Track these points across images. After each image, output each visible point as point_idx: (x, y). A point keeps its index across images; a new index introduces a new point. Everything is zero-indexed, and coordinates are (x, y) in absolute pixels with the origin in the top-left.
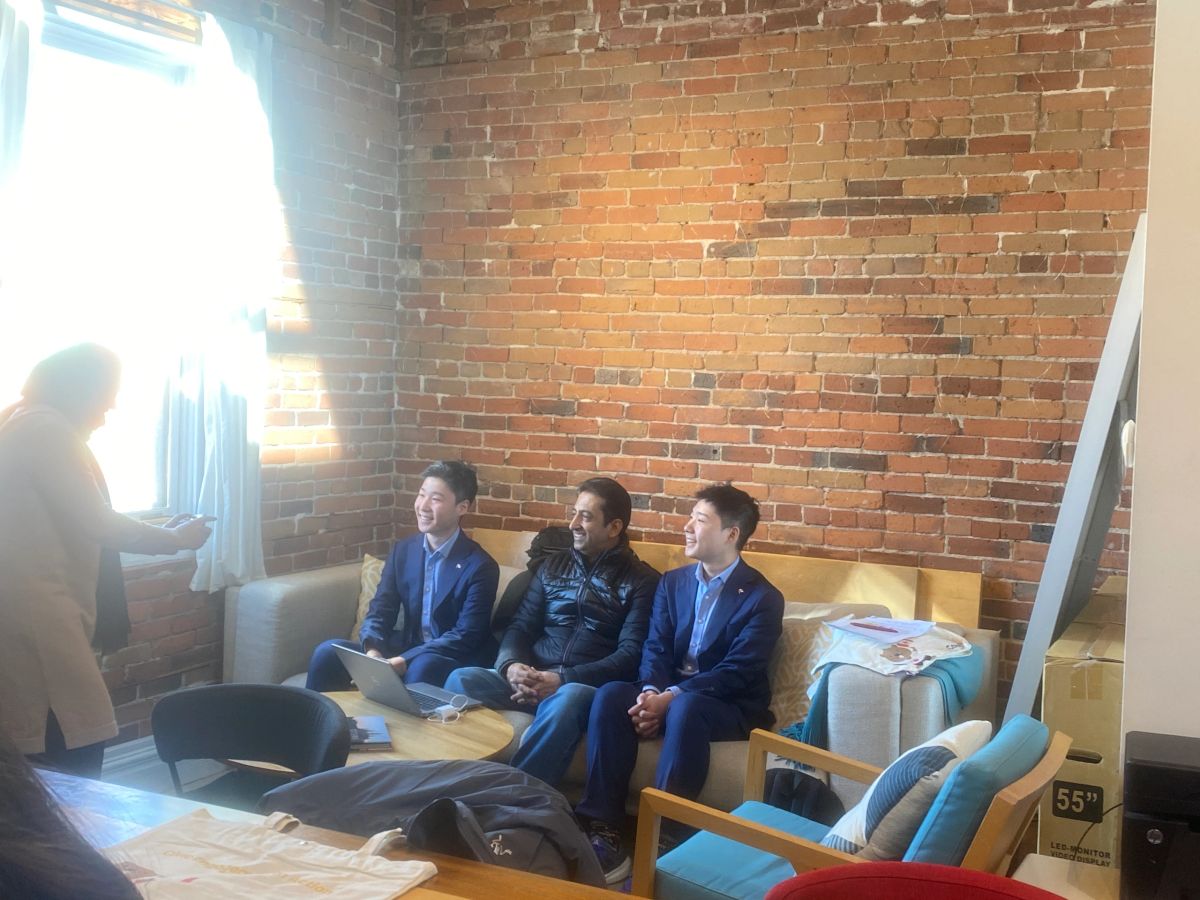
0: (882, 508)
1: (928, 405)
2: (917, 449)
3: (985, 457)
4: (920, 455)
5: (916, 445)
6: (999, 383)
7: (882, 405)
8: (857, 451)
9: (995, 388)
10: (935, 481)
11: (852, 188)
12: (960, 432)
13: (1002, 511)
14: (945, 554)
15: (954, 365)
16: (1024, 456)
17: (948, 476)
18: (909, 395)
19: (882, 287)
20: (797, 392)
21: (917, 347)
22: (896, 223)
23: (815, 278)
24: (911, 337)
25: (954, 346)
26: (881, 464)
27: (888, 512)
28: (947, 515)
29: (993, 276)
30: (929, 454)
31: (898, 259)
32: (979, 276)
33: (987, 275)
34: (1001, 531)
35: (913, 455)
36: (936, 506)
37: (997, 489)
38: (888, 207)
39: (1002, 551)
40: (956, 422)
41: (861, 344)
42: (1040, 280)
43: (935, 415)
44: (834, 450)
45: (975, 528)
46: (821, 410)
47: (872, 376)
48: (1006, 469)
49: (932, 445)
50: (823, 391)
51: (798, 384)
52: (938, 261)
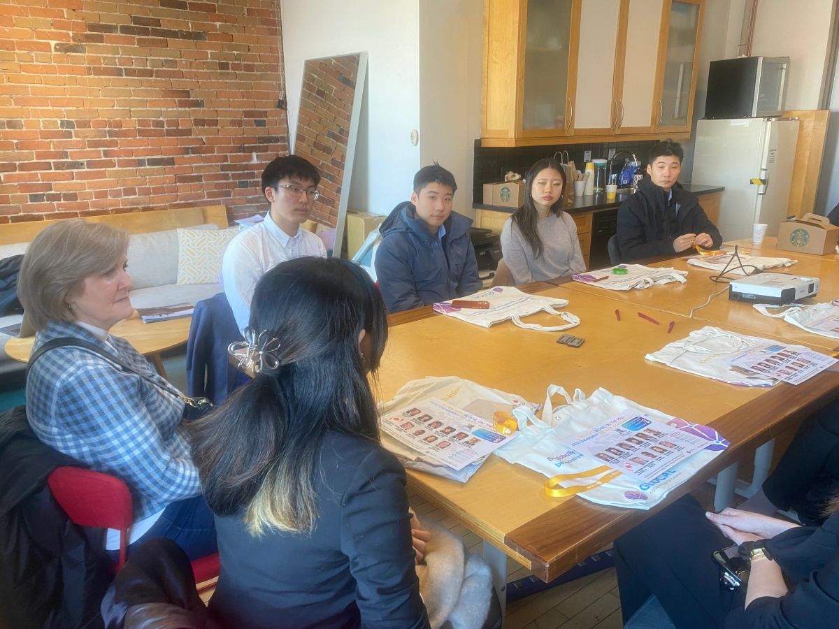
0: (176, 182)
1: (188, 132)
2: (188, 153)
3: (215, 154)
4: (188, 156)
5: (186, 151)
6: (217, 120)
7: (169, 133)
8: (159, 157)
9: (215, 123)
10: (197, 168)
11: (136, 20)
12: (204, 144)
13: (226, 177)
14: (206, 199)
15: (201, 112)
16: (231, 152)
17: (202, 164)
18: (180, 128)
19: (158, 74)
20: (123, 129)
21: (182, 104)
22: (161, 41)
23: (123, 67)
24: (176, 99)
25: (197, 104)
26: (171, 162)
27: (178, 184)
28: (204, 182)
29: (208, 71)
30: (192, 155)
31: (165, 60)
32: (202, 71)
33: (205, 70)
34: (227, 185)
35: (186, 156)
36: (199, 178)
37: (223, 168)
38: (155, 33)
39: (228, 194)
40: (202, 139)
41: (153, 104)
42: (228, 73)
43: (193, 137)
44: (148, 157)
45: (217, 186)
46: (138, 138)
47: (161, 119)
48: (225, 158)
49: (195, 151)
50: (137, 127)
51: (123, 125)
52: (184, 63)
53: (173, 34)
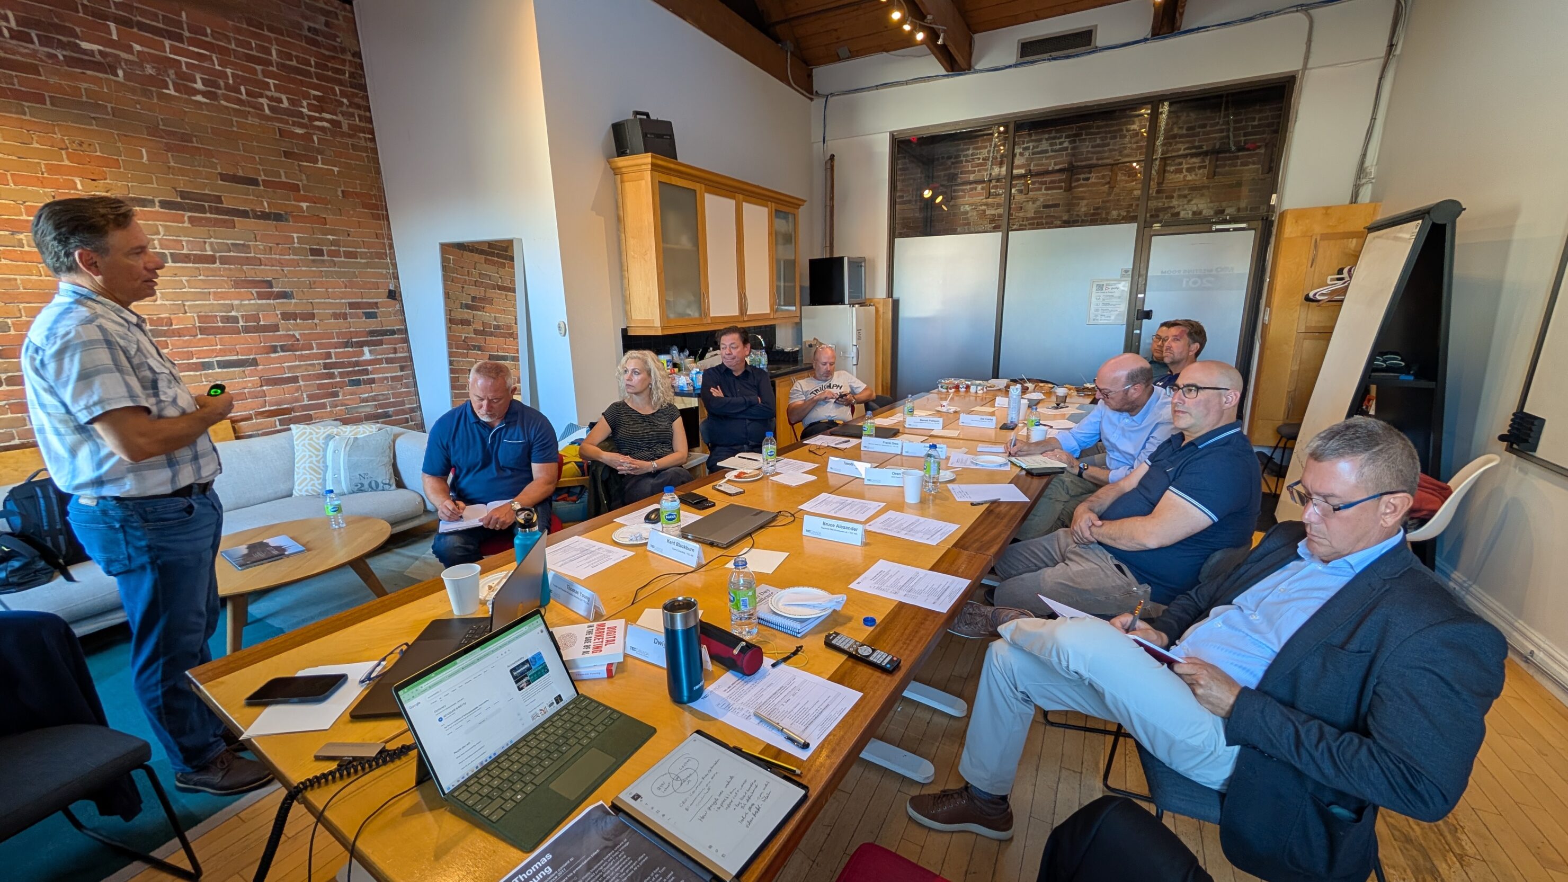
0: (261, 386)
1: (275, 328)
2: (275, 351)
3: (315, 351)
4: (277, 355)
5: (274, 349)
6: (313, 314)
7: (247, 330)
8: (235, 358)
9: (312, 316)
10: (290, 368)
11: (183, 195)
12: (298, 340)
13: (331, 376)
14: (306, 402)
15: (291, 305)
16: (336, 348)
17: (297, 363)
18: (262, 323)
19: (224, 260)
20: (174, 327)
21: (260, 296)
22: (225, 221)
23: (166, 251)
24: (254, 291)
25: (284, 295)
26: (254, 363)
27: (265, 388)
28: (302, 383)
29: (295, 257)
30: (282, 354)
31: (232, 244)
32: (287, 257)
33: (292, 257)
34: (333, 385)
35: (273, 355)
36: (295, 380)
37: (326, 366)
38: (218, 211)
39: (335, 395)
40: (294, 336)
41: (217, 296)
42: (323, 261)
43: (281, 333)
44: (218, 359)
45: (320, 387)
46: (199, 336)
47: (233, 313)
48: (329, 356)
49: (283, 348)
50: (198, 324)
51: (174, 322)
52: (261, 247)
53: (244, 214)
